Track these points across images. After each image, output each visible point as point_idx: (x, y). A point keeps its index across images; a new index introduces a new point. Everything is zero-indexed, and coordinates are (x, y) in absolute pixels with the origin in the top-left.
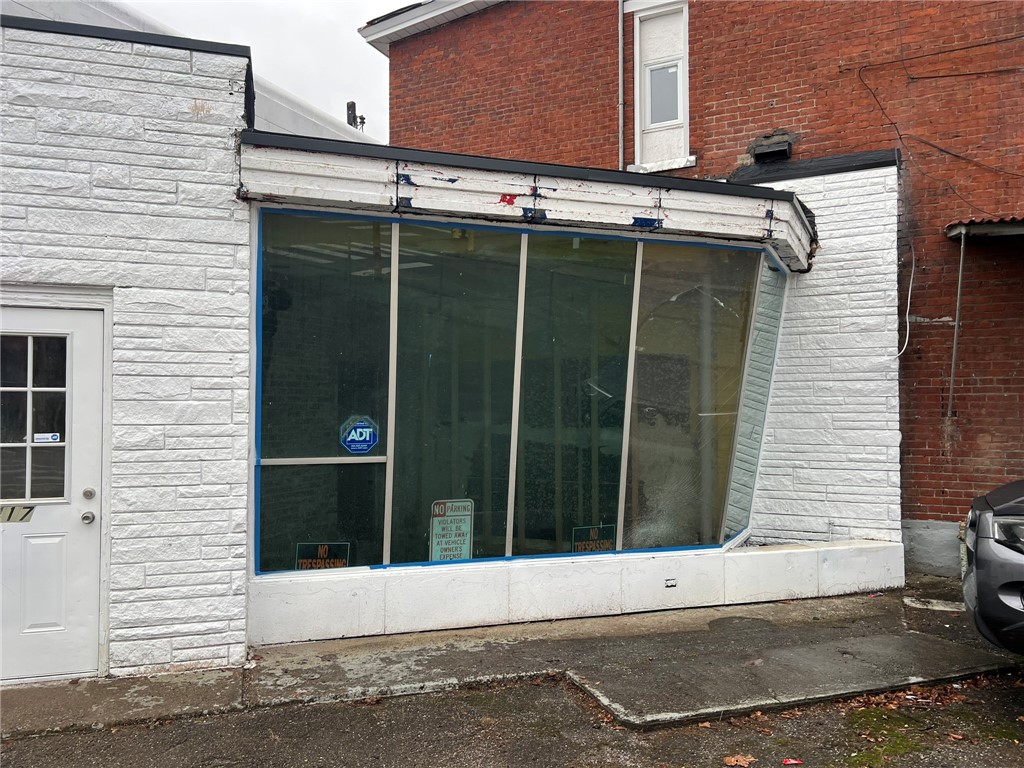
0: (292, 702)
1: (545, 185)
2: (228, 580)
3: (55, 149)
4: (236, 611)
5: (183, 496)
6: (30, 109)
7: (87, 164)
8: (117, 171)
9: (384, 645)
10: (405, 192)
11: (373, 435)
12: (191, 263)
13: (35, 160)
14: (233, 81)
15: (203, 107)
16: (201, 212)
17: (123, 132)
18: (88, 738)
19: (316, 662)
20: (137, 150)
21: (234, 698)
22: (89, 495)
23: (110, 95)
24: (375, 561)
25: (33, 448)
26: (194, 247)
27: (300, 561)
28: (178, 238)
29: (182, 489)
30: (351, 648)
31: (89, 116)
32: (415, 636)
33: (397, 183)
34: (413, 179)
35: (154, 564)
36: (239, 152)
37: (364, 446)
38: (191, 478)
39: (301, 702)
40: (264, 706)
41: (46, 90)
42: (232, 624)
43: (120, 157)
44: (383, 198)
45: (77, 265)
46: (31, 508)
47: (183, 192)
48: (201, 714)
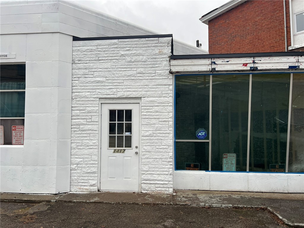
0: (186, 204)
1: (257, 59)
2: (168, 171)
3: (129, 66)
4: (171, 179)
5: (157, 148)
6: (124, 57)
7: (136, 69)
8: (142, 70)
9: (210, 193)
10: (214, 66)
11: (205, 134)
12: (159, 90)
13: (125, 69)
14: (168, 43)
15: (161, 51)
16: (161, 78)
17: (143, 60)
18: (138, 206)
19: (191, 196)
20: (146, 64)
21: (171, 202)
22: (137, 147)
23: (141, 52)
24: (207, 169)
25: (125, 136)
26: (159, 86)
27: (186, 168)
28: (156, 84)
29: (157, 147)
30: (201, 193)
31: (136, 57)
32: (219, 192)
33: (212, 64)
34: (216, 63)
35: (151, 165)
36: (170, 61)
37: (203, 137)
38: (159, 144)
39: (188, 205)
40: (178, 205)
41: (127, 52)
42: (170, 182)
43: (143, 66)
44: (207, 69)
45: (134, 93)
46: (125, 150)
47: (157, 73)
48: (163, 204)
